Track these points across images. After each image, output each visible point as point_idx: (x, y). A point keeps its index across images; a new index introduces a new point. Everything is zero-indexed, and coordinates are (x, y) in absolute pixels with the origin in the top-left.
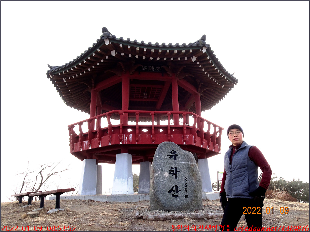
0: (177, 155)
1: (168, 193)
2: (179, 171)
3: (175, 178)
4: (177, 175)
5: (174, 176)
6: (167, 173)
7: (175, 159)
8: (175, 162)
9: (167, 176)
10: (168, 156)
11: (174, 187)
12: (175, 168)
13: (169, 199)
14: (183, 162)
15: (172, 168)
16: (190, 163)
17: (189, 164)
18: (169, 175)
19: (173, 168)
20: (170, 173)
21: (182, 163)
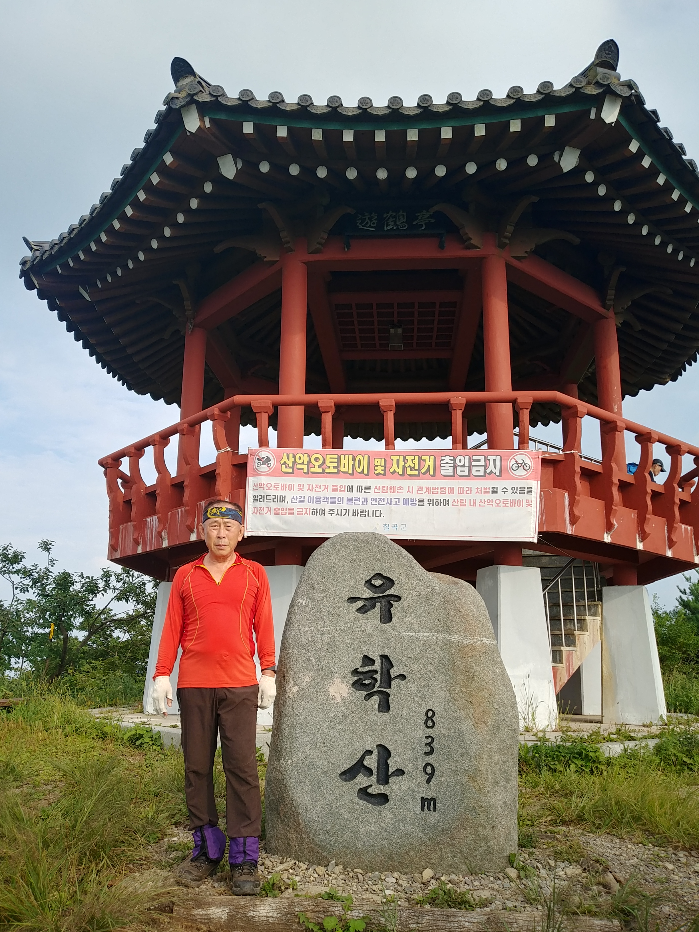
0: (398, 598)
1: (340, 783)
2: (403, 677)
3: (379, 711)
4: (388, 695)
5: (375, 699)
6: (342, 682)
7: (387, 617)
8: (383, 631)
9: (343, 699)
10: (353, 600)
11: (369, 752)
12: (385, 658)
13: (343, 811)
14: (421, 634)
15: (367, 660)
16: (455, 638)
17: (449, 645)
18: (350, 695)
19: (373, 662)
20: (358, 685)
21: (418, 639)
